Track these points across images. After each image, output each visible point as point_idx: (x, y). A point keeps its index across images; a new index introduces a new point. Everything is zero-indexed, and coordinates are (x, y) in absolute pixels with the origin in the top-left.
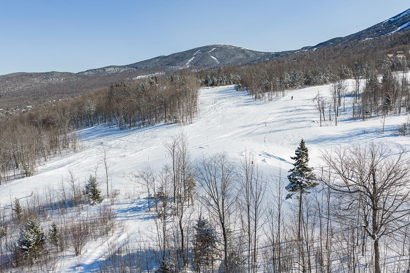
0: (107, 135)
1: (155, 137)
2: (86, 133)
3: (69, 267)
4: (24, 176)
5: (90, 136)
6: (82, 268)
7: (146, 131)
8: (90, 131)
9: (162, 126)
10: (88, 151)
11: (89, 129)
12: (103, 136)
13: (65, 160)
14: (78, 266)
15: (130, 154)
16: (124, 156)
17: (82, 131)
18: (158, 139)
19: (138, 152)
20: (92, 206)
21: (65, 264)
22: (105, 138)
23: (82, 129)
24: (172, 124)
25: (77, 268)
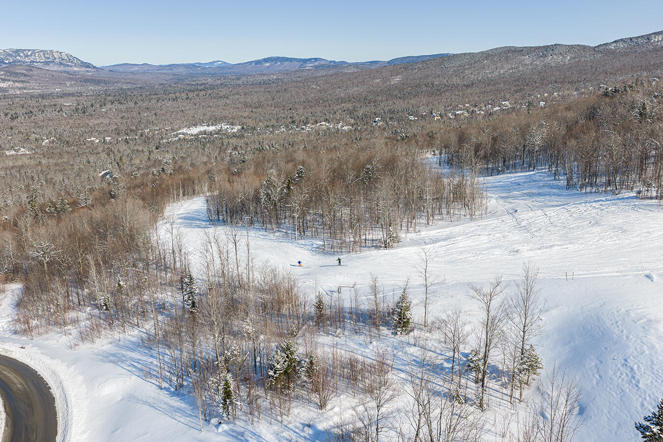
0: (539, 194)
1: (597, 223)
2: (515, 183)
3: (302, 421)
4: (381, 247)
5: (515, 190)
6: (311, 432)
7: (594, 204)
8: (523, 181)
9: (629, 200)
10: (486, 223)
11: (526, 176)
12: (531, 195)
13: (446, 231)
14: (309, 426)
15: (528, 250)
16: (517, 252)
17: (515, 177)
18: (597, 229)
19: (542, 250)
20: (393, 336)
21: (302, 414)
22: (529, 202)
23: (518, 172)
24: (651, 198)
25: (306, 428)
